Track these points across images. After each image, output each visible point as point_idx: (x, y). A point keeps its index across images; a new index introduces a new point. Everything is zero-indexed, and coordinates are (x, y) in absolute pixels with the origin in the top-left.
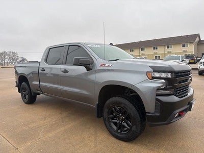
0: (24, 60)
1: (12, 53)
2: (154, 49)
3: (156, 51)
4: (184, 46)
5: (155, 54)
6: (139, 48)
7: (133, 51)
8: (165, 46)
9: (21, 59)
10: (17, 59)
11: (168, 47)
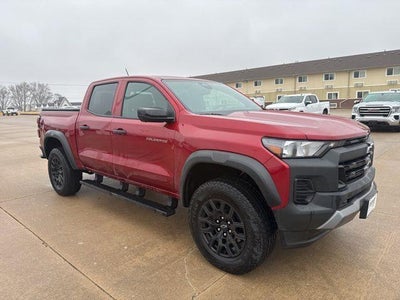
0: (61, 99)
1: (39, 85)
2: (327, 79)
3: (329, 83)
4: (390, 73)
5: (328, 88)
6: (295, 77)
7: (282, 83)
8: (349, 72)
9: (57, 99)
10: (48, 98)
11: (356, 75)
